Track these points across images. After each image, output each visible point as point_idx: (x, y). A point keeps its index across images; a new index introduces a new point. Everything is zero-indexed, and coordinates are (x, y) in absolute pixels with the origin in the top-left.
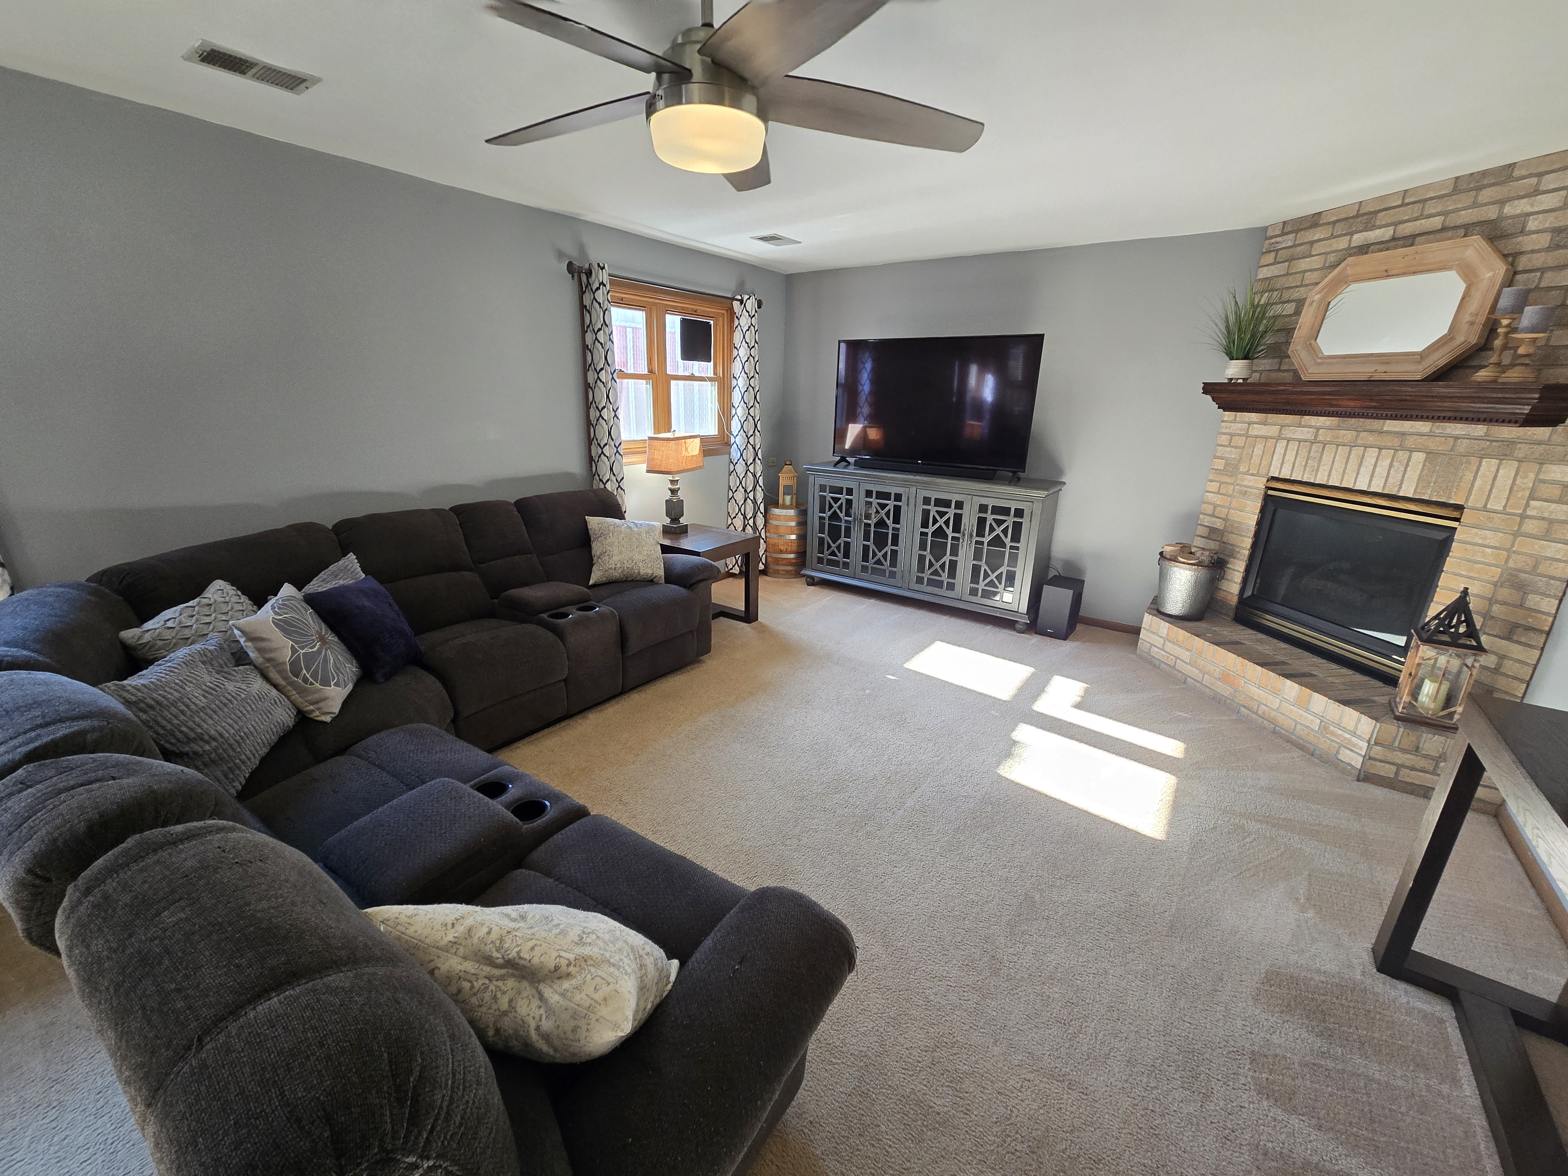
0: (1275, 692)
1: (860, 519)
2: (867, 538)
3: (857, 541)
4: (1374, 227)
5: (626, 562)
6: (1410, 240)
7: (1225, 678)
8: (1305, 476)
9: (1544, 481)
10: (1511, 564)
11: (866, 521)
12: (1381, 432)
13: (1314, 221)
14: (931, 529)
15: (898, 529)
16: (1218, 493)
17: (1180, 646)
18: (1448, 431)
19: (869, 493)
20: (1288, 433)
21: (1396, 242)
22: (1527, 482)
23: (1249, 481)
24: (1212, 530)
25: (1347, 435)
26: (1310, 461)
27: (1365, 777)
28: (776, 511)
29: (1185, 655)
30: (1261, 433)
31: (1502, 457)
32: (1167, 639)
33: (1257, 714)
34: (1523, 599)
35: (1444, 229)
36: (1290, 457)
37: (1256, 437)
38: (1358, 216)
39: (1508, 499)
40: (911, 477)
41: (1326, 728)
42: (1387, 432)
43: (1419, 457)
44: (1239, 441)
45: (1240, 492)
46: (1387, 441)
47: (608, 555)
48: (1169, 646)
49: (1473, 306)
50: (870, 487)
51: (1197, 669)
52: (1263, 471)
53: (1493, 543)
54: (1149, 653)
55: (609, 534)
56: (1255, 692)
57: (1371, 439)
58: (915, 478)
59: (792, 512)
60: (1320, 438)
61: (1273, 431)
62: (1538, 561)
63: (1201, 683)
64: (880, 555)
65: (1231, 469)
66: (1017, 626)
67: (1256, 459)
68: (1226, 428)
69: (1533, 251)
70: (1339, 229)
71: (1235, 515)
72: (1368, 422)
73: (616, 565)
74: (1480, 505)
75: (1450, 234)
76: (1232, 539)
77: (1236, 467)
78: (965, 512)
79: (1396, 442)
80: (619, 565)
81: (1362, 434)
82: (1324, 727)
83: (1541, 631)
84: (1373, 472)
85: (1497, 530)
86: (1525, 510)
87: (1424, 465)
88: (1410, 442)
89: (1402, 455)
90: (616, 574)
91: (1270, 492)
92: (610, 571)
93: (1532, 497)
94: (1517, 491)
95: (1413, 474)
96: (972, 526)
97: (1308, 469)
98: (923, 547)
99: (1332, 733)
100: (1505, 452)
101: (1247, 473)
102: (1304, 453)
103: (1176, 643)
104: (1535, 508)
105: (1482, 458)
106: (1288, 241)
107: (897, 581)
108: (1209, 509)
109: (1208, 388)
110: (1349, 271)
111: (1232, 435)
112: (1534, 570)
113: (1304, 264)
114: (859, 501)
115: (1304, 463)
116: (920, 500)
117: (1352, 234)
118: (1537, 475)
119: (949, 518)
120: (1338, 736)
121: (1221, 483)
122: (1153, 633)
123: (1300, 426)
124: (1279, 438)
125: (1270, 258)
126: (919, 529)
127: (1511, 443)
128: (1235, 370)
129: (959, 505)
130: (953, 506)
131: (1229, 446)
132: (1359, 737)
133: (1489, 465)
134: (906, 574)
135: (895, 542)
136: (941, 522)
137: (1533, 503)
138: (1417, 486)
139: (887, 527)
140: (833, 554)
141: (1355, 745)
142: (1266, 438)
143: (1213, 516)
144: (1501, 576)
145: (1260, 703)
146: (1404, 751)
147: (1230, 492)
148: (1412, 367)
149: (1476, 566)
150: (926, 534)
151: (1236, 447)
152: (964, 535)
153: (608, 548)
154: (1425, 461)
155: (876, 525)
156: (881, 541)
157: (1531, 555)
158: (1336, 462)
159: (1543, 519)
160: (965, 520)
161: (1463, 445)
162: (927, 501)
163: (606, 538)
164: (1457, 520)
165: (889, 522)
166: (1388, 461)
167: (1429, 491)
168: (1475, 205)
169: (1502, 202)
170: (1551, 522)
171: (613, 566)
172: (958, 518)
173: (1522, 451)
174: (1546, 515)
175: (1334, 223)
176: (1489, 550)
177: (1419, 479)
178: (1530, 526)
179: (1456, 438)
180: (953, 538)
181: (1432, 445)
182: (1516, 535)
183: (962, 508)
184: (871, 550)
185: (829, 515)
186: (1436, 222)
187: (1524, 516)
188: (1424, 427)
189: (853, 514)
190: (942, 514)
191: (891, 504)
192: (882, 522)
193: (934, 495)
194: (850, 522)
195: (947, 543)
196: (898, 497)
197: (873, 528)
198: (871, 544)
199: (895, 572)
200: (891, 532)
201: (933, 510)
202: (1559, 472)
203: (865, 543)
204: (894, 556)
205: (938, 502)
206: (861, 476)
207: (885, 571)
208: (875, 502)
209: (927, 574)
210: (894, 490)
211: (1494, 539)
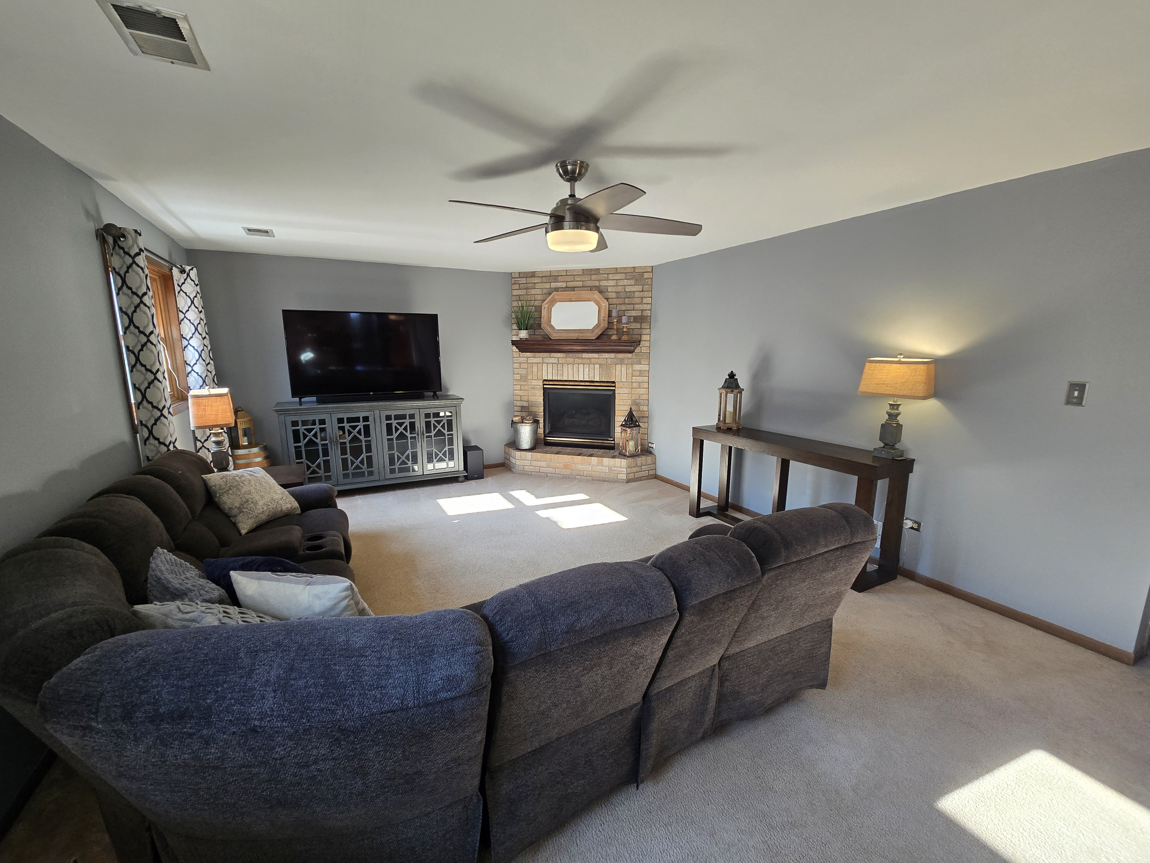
0: (589, 464)
1: (337, 441)
2: (344, 452)
3: (335, 457)
4: (558, 282)
5: (269, 504)
6: (573, 289)
7: (566, 466)
8: (559, 378)
9: (634, 370)
10: (633, 398)
11: (341, 441)
12: (582, 358)
13: (533, 275)
14: (395, 435)
15: (370, 441)
16: (521, 390)
17: (540, 461)
18: (604, 356)
19: (340, 420)
20: (546, 360)
21: (566, 289)
22: (630, 371)
23: (534, 383)
24: (522, 407)
25: (571, 360)
26: (559, 372)
27: (628, 481)
28: (240, 452)
29: (543, 464)
30: (534, 361)
31: (621, 364)
33: (584, 476)
34: (639, 408)
35: (583, 287)
36: (550, 370)
37: (532, 363)
38: (550, 276)
39: (626, 377)
40: (376, 403)
41: (611, 470)
42: (584, 358)
43: (597, 366)
44: (525, 366)
45: (531, 388)
46: (585, 361)
47: (252, 502)
48: (534, 463)
49: (602, 315)
50: (340, 416)
51: (551, 468)
52: (541, 378)
54: (524, 470)
55: (239, 485)
56: (580, 467)
57: (580, 361)
59: (255, 450)
60: (560, 362)
61: (540, 360)
62: (639, 395)
63: (555, 473)
64: (358, 462)
65: (524, 378)
66: (461, 479)
67: (535, 373)
68: (516, 360)
69: (612, 298)
70: (544, 280)
71: (532, 399)
72: (576, 354)
73: (263, 508)
74: (620, 381)
75: (586, 288)
76: (534, 409)
77: (526, 377)
78: (417, 420)
79: (588, 361)
80: (265, 508)
81: (576, 359)
82: (610, 470)
83: (646, 417)
84: (584, 373)
85: (626, 388)
86: (632, 380)
88: (593, 361)
89: (592, 366)
90: (264, 517)
91: (545, 386)
92: (260, 516)
93: (632, 376)
94: (628, 375)
95: (597, 372)
96: (422, 427)
97: (559, 375)
98: (391, 448)
99: (614, 470)
100: (621, 362)
101: (532, 379)
102: (555, 368)
103: (538, 460)
104: (634, 379)
105: (616, 365)
106: (523, 280)
107: (376, 477)
108: (518, 398)
109: (514, 343)
110: (556, 297)
111: (520, 363)
112: (639, 399)
113: (533, 292)
114: (332, 428)
115: (557, 372)
116: (383, 418)
117: (550, 283)
118: (632, 369)
119: (407, 425)
120: (616, 471)
121: (521, 385)
122: (523, 460)
123: (550, 357)
124: (543, 363)
125: (517, 287)
126: (385, 437)
127: (622, 359)
128: (523, 334)
129: (412, 416)
130: (408, 417)
131: (520, 368)
132: (623, 468)
133: (618, 367)
134: (382, 469)
135: (369, 449)
136: (401, 429)
138: (599, 377)
139: (361, 441)
140: (314, 472)
141: (622, 471)
142: (537, 363)
143: (521, 400)
144: (632, 402)
145: (584, 471)
146: (634, 467)
147: (527, 389)
148: (591, 335)
149: (624, 400)
150: (393, 439)
151: (524, 369)
152: (418, 434)
153: (248, 497)
154: (599, 368)
155: (350, 442)
156: (356, 452)
157: (637, 394)
158: (569, 371)
160: (417, 425)
161: (609, 361)
162: (388, 418)
163: (238, 489)
164: (615, 386)
165: (362, 437)
166: (588, 369)
167: (603, 378)
168: (591, 280)
169: (599, 281)
170: (639, 383)
171: (261, 510)
172: (412, 425)
173: (626, 361)
174: (637, 381)
175: (542, 277)
176: (626, 395)
177: (599, 374)
178: (635, 385)
179: (607, 359)
180: (411, 438)
181: (600, 361)
182: (632, 388)
183: (414, 418)
184: (349, 461)
185: (304, 443)
186: (580, 284)
187: (632, 382)
188: (595, 355)
189: (328, 439)
190: (401, 424)
191: (361, 425)
192: (355, 439)
193: (393, 413)
194: (327, 444)
195: (408, 442)
196: (366, 419)
197: (348, 445)
198: (348, 456)
199: (372, 471)
200: (364, 444)
201: (394, 423)
202: (637, 367)
203: (342, 457)
204: (369, 459)
205: (397, 417)
206: (332, 409)
207: (364, 472)
208: (347, 426)
209: (397, 466)
210: (361, 415)
211: (626, 391)
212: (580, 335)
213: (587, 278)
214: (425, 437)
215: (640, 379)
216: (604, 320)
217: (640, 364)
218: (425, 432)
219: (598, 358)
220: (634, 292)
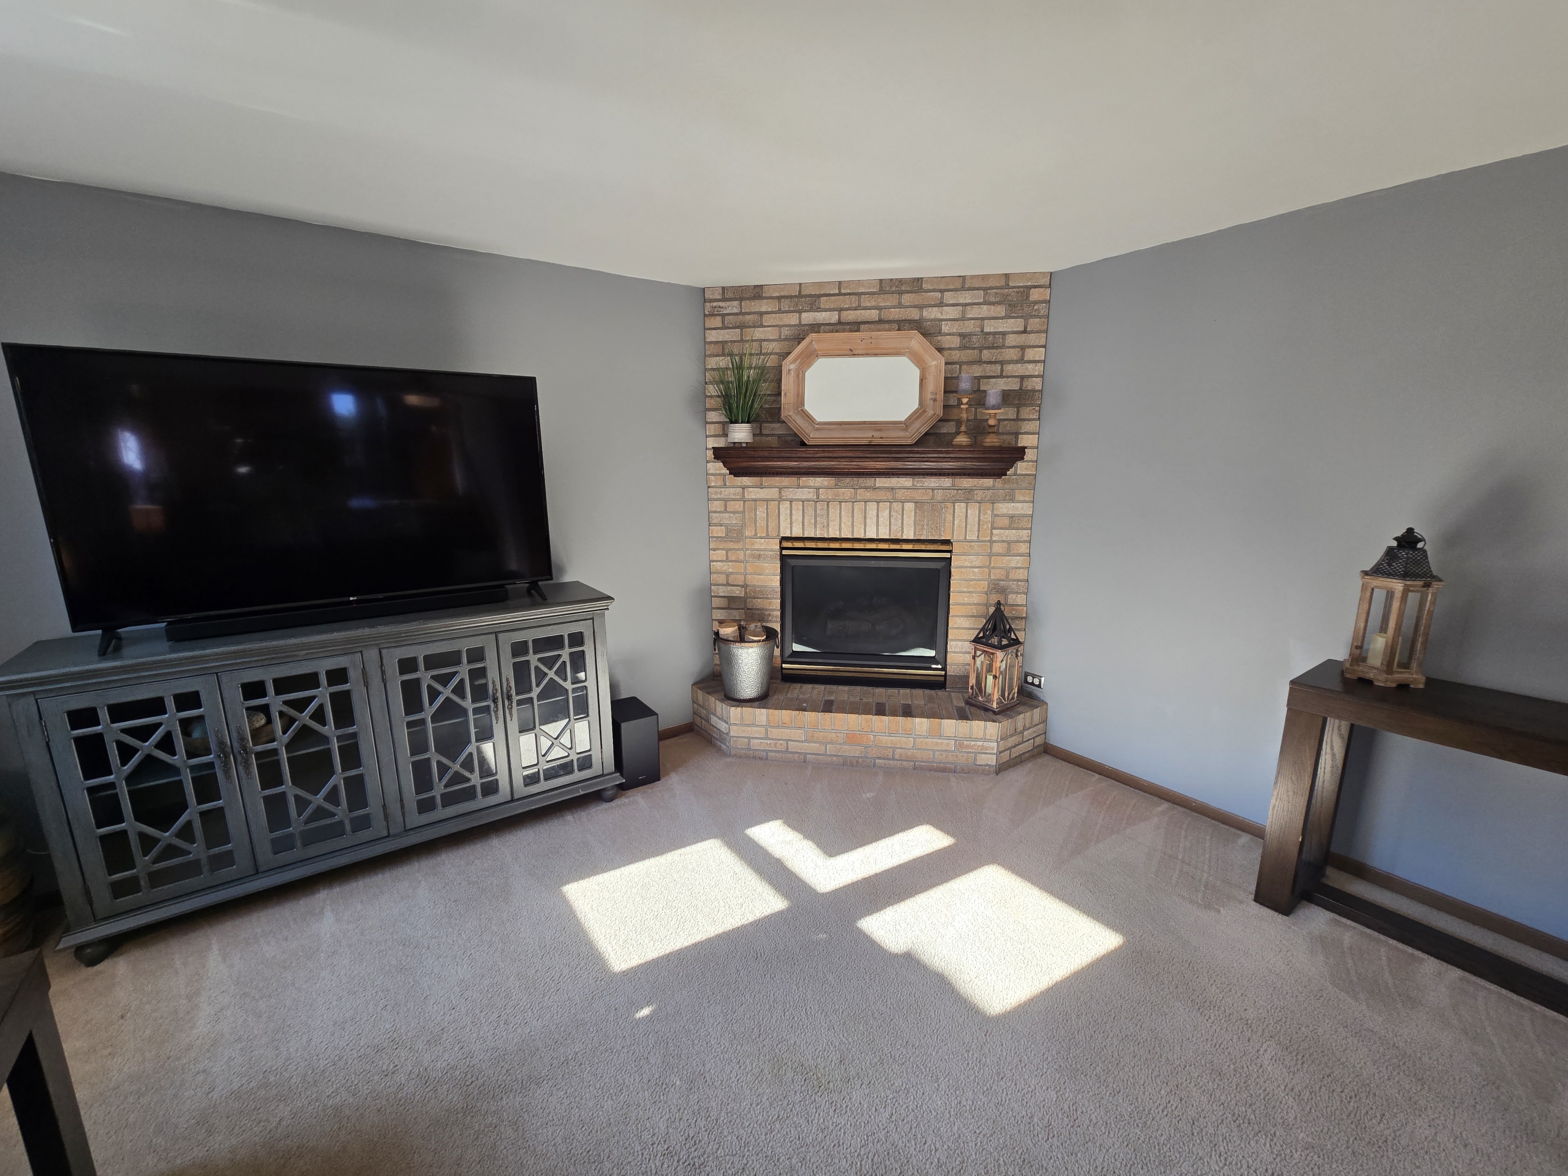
0: (908, 733)
1: (245, 748)
2: (270, 778)
3: (242, 798)
4: (819, 309)
6: (856, 326)
7: (851, 739)
8: (818, 532)
9: (997, 515)
10: (993, 577)
11: (260, 748)
12: (875, 489)
13: (757, 292)
14: (429, 711)
15: (354, 735)
16: (727, 560)
17: (789, 728)
18: (926, 484)
19: (254, 690)
20: (788, 494)
21: (840, 326)
22: (987, 517)
23: (760, 544)
24: (731, 599)
25: (847, 493)
26: (818, 519)
27: (1000, 769)
29: (799, 734)
30: (758, 496)
31: (967, 500)
32: (769, 725)
33: (893, 759)
34: (1006, 599)
35: (881, 321)
36: (797, 516)
37: (755, 500)
38: (800, 296)
39: (979, 531)
40: (367, 631)
41: (961, 745)
42: (878, 488)
43: (909, 506)
44: (739, 506)
45: (753, 556)
46: (881, 495)
48: (774, 733)
49: (931, 387)
50: (252, 676)
51: (816, 742)
52: (775, 534)
53: (977, 564)
54: (749, 749)
56: (886, 740)
57: (868, 495)
58: (374, 631)
60: (822, 497)
61: (773, 493)
62: (1008, 571)
63: (825, 754)
64: (319, 799)
65: (735, 535)
66: (608, 793)
67: (761, 523)
68: (716, 493)
69: (950, 349)
70: (785, 305)
71: (755, 580)
72: (861, 480)
74: (962, 538)
75: (887, 326)
76: (759, 603)
77: (740, 532)
78: (490, 662)
79: (889, 496)
81: (859, 491)
82: (960, 745)
83: (1022, 618)
84: (878, 522)
85: (977, 554)
86: (991, 537)
87: (915, 513)
88: (900, 494)
89: (897, 506)
91: (784, 552)
93: (993, 528)
94: (983, 525)
95: (909, 521)
96: (507, 680)
97: (818, 526)
98: (418, 745)
99: (967, 747)
100: (968, 496)
101: (755, 536)
102: (810, 511)
103: (784, 726)
104: (996, 535)
105: (954, 503)
106: (733, 307)
107: (378, 827)
108: (722, 579)
109: (719, 454)
110: (816, 346)
111: (726, 501)
112: (1007, 578)
113: (759, 333)
114: (225, 713)
115: (813, 521)
116: (393, 668)
117: (800, 312)
118: (993, 511)
119: (462, 680)
120: (972, 747)
121: (727, 550)
122: (748, 725)
123: (799, 487)
124: (780, 500)
125: (717, 322)
126: (401, 719)
127: (970, 490)
128: (741, 433)
129: (477, 655)
130: (465, 659)
131: (725, 511)
132: (990, 741)
133: (960, 507)
134: (394, 808)
135: (352, 758)
136: (447, 692)
137: (995, 532)
138: (915, 529)
139: (325, 739)
140: (168, 854)
141: (987, 748)
142: (767, 501)
143: (728, 584)
144: (989, 586)
145: (894, 749)
146: (1011, 736)
147: (742, 558)
148: (902, 434)
149: (971, 583)
150: (423, 722)
151: (734, 513)
152: (495, 700)
154: (915, 510)
155: (290, 746)
156: (312, 772)
157: (1002, 568)
158: (843, 518)
159: (1003, 541)
160: (492, 675)
161: (939, 495)
162: (407, 665)
164: (950, 551)
165: (329, 729)
166: (887, 512)
167: (925, 533)
168: (900, 305)
169: (921, 307)
170: (1009, 543)
172: (478, 678)
173: (979, 495)
174: (1004, 539)
175: (779, 298)
176: (976, 570)
177: (915, 525)
178: (998, 548)
179: (933, 489)
180: (476, 711)
181: (918, 495)
182: (990, 555)
183: (482, 658)
184: (292, 800)
185: (125, 774)
186: (873, 315)
187: (991, 542)
188: (906, 482)
189: (213, 746)
190: (444, 680)
191: (323, 695)
192: (305, 734)
193: (420, 652)
194: (211, 765)
195: (467, 722)
196: (338, 676)
197: (284, 755)
198: (288, 788)
199: (367, 816)
200: (335, 745)
201: (425, 677)
202: (1005, 508)
203: (268, 792)
204: (356, 786)
205: (432, 662)
206: (217, 660)
207: (341, 823)
208: (275, 702)
209: (439, 789)
210: (322, 667)
211: (977, 561)
212: (877, 434)
213: (890, 300)
214: (514, 704)
215: (1011, 534)
216: (935, 400)
217: (1012, 500)
218: (513, 692)
219: (914, 488)
220: (1004, 334)
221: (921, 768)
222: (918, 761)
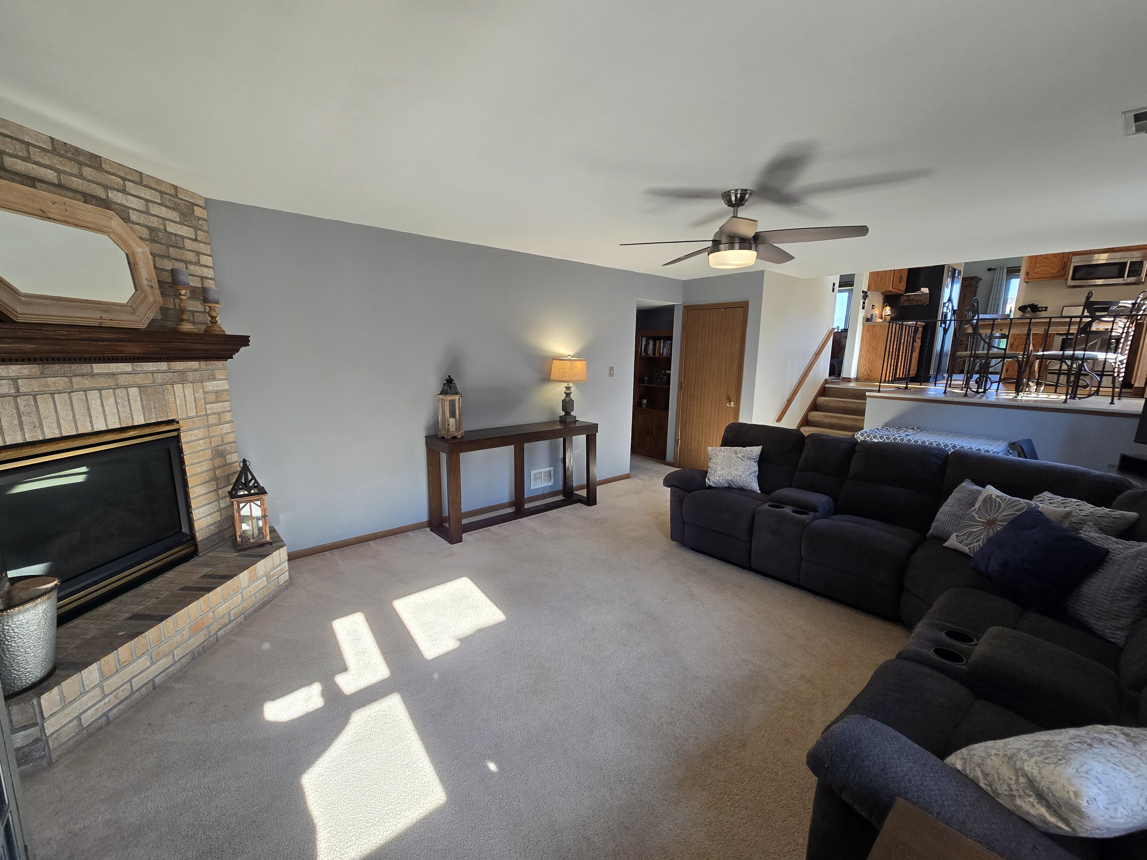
0: (236, 592)
6: (33, 183)
8: (27, 436)
9: (206, 392)
10: (213, 445)
12: (93, 375)
18: (145, 368)
22: (200, 395)
25: (61, 382)
26: (23, 418)
31: (183, 382)
32: (104, 678)
33: (230, 622)
34: (225, 460)
39: (196, 407)
42: (98, 374)
43: (134, 392)
46: (102, 382)
48: (113, 683)
49: (144, 273)
51: (162, 658)
53: (200, 436)
56: (222, 609)
57: (87, 383)
60: (23, 390)
62: (222, 436)
72: (74, 367)
74: (185, 417)
79: (111, 382)
81: (74, 380)
82: (268, 578)
84: (104, 412)
85: (199, 428)
86: (206, 411)
87: (141, 397)
88: (122, 380)
89: (121, 392)
93: (206, 403)
94: (198, 402)
95: (137, 405)
97: (26, 428)
100: (182, 378)
103: (123, 666)
104: (209, 409)
105: (173, 385)
112: (223, 443)
115: (16, 422)
118: (203, 389)
122: (74, 700)
127: (183, 373)
133: (178, 387)
137: (208, 406)
138: (144, 414)
144: (212, 452)
145: (229, 613)
149: (200, 453)
154: (140, 394)
157: (218, 436)
158: (60, 413)
159: (215, 413)
161: (159, 378)
164: (178, 430)
166: (112, 400)
167: (154, 416)
170: (219, 414)
173: (191, 376)
174: (215, 411)
176: (201, 442)
177: (143, 408)
179: (153, 373)
181: (139, 379)
182: (208, 427)
186: (50, 175)
187: (207, 415)
188: (127, 367)
202: (211, 386)
211: (199, 433)
212: (105, 316)
213: (69, 167)
215: (218, 407)
217: (214, 379)
219: (134, 373)
220: (183, 238)
221: (250, 615)
222: (245, 612)
